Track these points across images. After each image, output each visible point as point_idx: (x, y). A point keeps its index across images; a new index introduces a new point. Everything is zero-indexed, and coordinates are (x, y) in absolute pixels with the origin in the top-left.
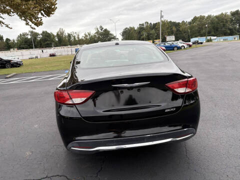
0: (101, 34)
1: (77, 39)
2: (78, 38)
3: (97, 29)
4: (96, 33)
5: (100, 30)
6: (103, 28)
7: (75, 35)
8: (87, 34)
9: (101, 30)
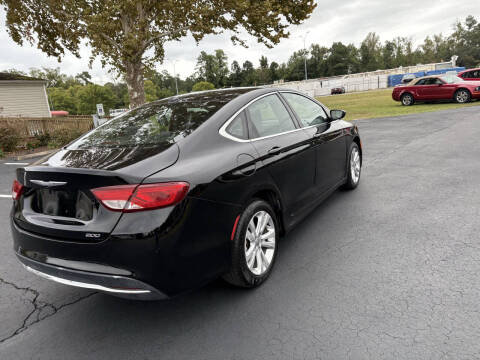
0: (467, 36)
1: (405, 53)
2: (409, 49)
3: (459, 25)
4: (454, 35)
5: (466, 28)
6: (474, 22)
7: (402, 44)
8: (433, 39)
9: (470, 26)
